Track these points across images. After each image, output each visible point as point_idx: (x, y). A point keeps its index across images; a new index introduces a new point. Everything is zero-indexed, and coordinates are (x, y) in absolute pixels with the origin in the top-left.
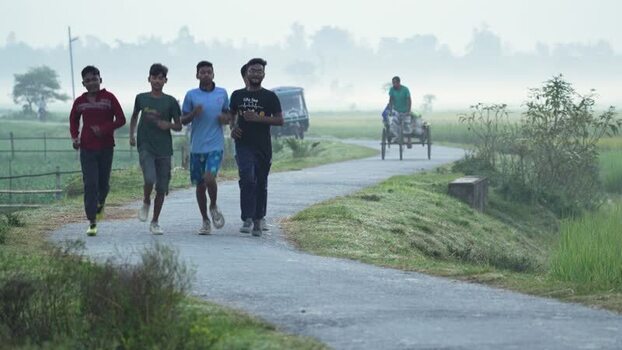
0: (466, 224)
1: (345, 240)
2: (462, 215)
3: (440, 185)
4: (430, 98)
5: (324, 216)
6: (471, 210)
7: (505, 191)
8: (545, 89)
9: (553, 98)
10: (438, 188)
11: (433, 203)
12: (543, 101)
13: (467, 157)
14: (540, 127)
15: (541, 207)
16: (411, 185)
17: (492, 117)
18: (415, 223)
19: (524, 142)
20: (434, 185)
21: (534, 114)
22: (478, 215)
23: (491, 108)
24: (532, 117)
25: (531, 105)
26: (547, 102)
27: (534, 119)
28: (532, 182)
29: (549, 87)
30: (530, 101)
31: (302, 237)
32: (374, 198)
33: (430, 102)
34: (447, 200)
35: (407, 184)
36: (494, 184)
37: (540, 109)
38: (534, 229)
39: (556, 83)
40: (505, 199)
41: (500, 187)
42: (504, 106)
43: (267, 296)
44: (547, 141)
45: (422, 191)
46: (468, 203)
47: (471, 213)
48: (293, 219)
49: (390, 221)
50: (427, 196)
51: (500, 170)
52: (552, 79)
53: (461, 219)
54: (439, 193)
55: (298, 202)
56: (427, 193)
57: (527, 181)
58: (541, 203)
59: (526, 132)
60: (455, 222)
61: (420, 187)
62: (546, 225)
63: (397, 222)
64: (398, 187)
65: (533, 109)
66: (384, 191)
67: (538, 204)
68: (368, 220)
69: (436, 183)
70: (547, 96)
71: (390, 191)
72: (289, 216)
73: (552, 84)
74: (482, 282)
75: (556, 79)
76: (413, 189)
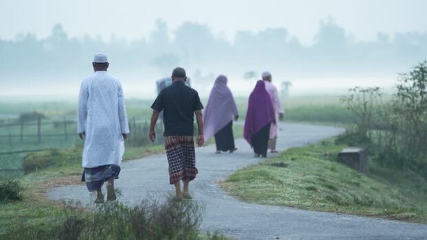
0: (358, 184)
1: (278, 194)
2: (353, 178)
3: (331, 155)
4: (287, 84)
5: (252, 178)
6: (359, 174)
7: (381, 159)
8: (412, 74)
9: (419, 81)
10: (330, 157)
11: (328, 168)
12: (411, 83)
13: (347, 131)
14: (408, 105)
15: (412, 172)
16: (308, 155)
17: (367, 99)
18: (323, 183)
19: (395, 118)
20: (326, 155)
21: (403, 95)
22: (365, 178)
23: (367, 91)
24: (401, 97)
25: (401, 88)
26: (414, 84)
27: (403, 98)
28: (403, 151)
29: (415, 72)
30: (400, 84)
31: (242, 193)
32: (282, 165)
33: (287, 87)
34: (339, 166)
35: (305, 155)
36: (372, 154)
37: (408, 90)
38: (408, 190)
39: (422, 69)
40: (382, 166)
41: (377, 156)
42: (378, 88)
43: (245, 229)
44: (415, 118)
45: (317, 160)
46: (356, 169)
47: (359, 177)
48: (228, 181)
49: (303, 181)
50: (322, 163)
51: (376, 141)
52: (418, 65)
53: (353, 181)
54: (331, 160)
55: (224, 168)
56: (322, 161)
57: (399, 151)
58: (413, 169)
59: (397, 110)
60: (350, 183)
61: (315, 156)
62: (418, 187)
63: (309, 182)
64: (297, 156)
65: (402, 91)
66: (288, 160)
67: (409, 170)
68: (287, 181)
69: (327, 152)
70: (414, 79)
71: (293, 159)
72: (223, 179)
73: (418, 69)
74: (399, 219)
75: (422, 65)
76: (309, 158)
